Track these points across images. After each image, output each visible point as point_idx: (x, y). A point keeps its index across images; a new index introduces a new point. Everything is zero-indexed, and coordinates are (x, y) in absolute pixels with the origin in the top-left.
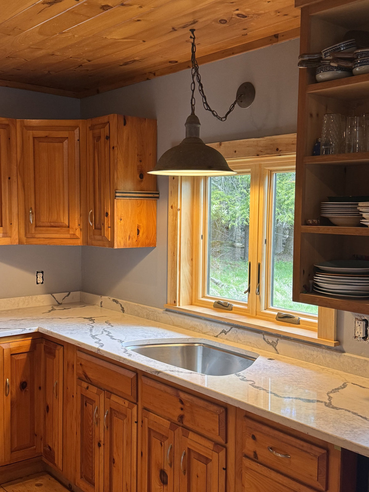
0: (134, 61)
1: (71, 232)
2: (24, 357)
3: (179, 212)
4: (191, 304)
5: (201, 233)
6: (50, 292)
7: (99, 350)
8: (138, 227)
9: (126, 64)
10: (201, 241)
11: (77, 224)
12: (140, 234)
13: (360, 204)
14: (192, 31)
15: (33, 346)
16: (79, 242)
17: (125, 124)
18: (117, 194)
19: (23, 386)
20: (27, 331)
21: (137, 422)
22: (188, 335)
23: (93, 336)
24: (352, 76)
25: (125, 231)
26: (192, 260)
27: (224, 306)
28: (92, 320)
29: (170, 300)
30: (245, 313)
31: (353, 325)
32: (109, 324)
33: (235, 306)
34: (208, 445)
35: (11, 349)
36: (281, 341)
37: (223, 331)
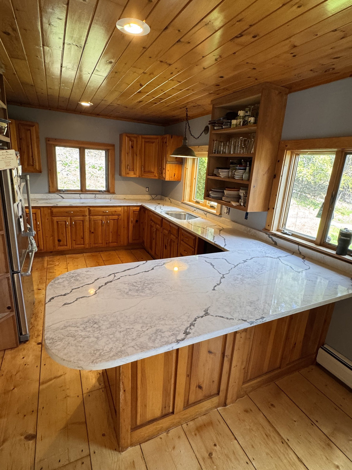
0: (175, 116)
1: (154, 174)
2: (137, 212)
3: (187, 169)
4: (190, 201)
5: (194, 177)
6: (151, 195)
7: (154, 211)
8: (175, 174)
9: (173, 117)
10: (194, 180)
11: (156, 172)
12: (175, 176)
13: (220, 170)
14: (187, 109)
15: (140, 209)
16: (157, 178)
17: (172, 138)
18: (167, 162)
19: (137, 221)
20: (138, 205)
21: (162, 232)
22: (184, 210)
23: (155, 208)
24: (223, 129)
25: (170, 175)
26: (191, 186)
27: (197, 202)
28: (159, 204)
29: (183, 199)
30: (202, 205)
31: (225, 209)
32: (163, 205)
33: (201, 202)
34: (175, 238)
35: (133, 210)
36: (208, 213)
37: (195, 210)
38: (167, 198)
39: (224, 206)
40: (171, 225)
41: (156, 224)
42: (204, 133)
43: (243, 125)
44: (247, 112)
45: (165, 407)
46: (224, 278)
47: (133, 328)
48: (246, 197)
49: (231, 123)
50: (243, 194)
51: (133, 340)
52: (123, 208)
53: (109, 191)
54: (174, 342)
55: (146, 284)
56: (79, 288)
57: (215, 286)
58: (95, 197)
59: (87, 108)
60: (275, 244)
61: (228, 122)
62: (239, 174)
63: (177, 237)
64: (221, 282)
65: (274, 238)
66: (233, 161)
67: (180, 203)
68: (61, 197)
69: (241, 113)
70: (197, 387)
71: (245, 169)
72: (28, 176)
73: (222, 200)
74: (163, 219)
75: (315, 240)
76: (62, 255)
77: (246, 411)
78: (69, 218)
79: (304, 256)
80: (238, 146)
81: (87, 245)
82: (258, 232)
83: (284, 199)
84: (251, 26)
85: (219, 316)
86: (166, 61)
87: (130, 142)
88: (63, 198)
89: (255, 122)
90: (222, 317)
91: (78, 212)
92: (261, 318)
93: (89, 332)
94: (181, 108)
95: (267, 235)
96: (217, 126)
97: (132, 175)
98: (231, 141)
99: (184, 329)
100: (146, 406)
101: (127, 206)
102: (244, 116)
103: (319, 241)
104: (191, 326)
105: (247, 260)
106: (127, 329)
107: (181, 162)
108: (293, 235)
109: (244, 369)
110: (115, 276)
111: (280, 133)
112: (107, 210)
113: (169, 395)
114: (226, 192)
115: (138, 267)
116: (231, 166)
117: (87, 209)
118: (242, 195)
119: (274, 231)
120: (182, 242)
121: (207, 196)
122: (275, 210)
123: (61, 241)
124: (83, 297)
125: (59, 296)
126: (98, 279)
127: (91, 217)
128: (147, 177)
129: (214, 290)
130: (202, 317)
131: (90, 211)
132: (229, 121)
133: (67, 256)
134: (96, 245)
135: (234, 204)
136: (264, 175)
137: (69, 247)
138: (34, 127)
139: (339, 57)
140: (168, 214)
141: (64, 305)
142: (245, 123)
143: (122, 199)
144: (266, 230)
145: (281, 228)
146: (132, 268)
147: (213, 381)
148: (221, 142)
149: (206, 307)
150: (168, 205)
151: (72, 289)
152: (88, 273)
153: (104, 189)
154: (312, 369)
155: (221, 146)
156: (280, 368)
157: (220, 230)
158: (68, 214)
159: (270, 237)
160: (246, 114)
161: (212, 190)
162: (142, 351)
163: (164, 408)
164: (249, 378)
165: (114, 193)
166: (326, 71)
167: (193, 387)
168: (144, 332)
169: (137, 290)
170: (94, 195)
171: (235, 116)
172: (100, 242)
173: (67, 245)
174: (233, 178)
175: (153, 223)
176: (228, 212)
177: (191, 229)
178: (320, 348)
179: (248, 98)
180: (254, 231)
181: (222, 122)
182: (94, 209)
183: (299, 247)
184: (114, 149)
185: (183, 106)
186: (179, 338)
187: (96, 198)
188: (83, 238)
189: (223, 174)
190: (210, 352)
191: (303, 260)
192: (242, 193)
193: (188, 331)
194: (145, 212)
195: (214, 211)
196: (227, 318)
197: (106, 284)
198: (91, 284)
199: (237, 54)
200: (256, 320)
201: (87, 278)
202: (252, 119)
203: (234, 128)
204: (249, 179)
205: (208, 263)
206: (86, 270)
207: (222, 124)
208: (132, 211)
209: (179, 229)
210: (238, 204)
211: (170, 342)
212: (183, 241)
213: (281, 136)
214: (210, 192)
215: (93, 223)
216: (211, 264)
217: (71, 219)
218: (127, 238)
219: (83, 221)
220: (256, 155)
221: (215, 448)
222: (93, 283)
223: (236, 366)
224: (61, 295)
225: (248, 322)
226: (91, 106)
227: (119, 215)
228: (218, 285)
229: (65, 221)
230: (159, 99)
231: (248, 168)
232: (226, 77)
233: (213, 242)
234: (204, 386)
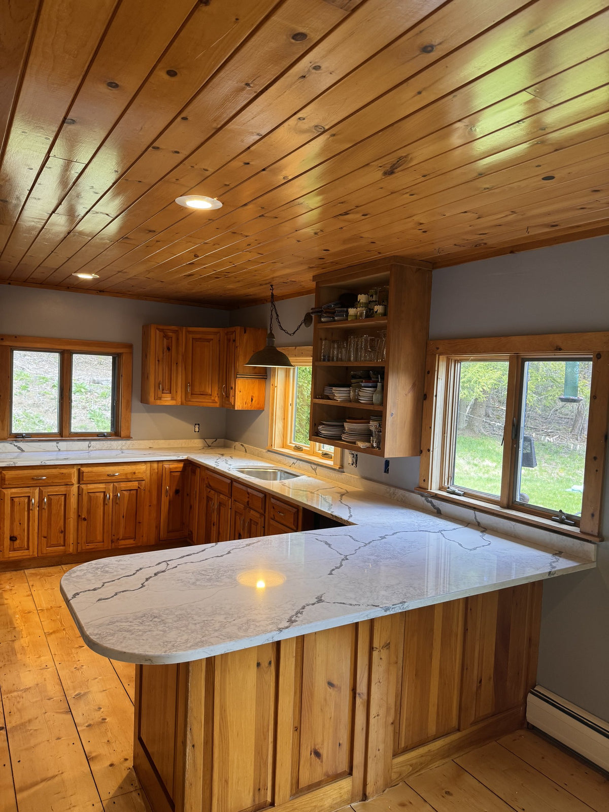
0: (252, 295)
1: (212, 399)
2: (178, 474)
3: (276, 388)
4: (283, 447)
5: (290, 402)
6: (203, 438)
7: (215, 468)
8: (252, 397)
10: (290, 407)
11: (216, 394)
12: (253, 401)
13: (334, 388)
14: (272, 286)
15: (184, 467)
16: (217, 405)
17: (245, 332)
18: (238, 376)
19: (177, 492)
20: (180, 458)
21: (231, 509)
22: (274, 464)
23: (216, 462)
24: (335, 321)
25: (243, 399)
26: (285, 419)
27: (298, 449)
28: (223, 455)
29: (269, 444)
30: (307, 453)
31: (349, 458)
32: (231, 457)
33: (304, 448)
34: (258, 515)
35: (170, 469)
36: (319, 468)
37: (294, 463)
38: (237, 444)
39: (347, 451)
40: (250, 490)
41: (220, 493)
42: (304, 324)
43: (367, 316)
44: (372, 296)
45: (259, 789)
46: (347, 559)
47: (213, 620)
48: (381, 432)
49: (347, 312)
50: (376, 428)
51: (216, 631)
52: (149, 465)
53: (118, 432)
54: (275, 630)
55: (222, 572)
56: (114, 581)
57: (333, 570)
58: (89, 447)
60: (438, 513)
61: (343, 311)
62: (366, 394)
63: (262, 511)
64: (341, 565)
65: (436, 502)
66: (355, 373)
67: (265, 451)
68: (19, 448)
69: (362, 298)
70: (313, 753)
71: (375, 387)
73: (341, 440)
74: (233, 480)
75: (499, 499)
76: (16, 571)
77: (403, 805)
78: (37, 490)
79: (486, 529)
80: (361, 348)
81: (71, 545)
82: (407, 494)
83: (445, 433)
84: (357, 207)
85: (338, 603)
86: (242, 232)
87: (165, 339)
88: (23, 451)
89: (385, 314)
90: (344, 603)
91: (55, 477)
92: (401, 603)
93: (149, 626)
94: (261, 285)
95: (423, 499)
96: (325, 317)
97: (167, 400)
98: (349, 340)
99: (288, 617)
100: (227, 782)
101: (158, 462)
102: (368, 302)
103: (505, 502)
104: (297, 614)
105: (387, 535)
106: (204, 621)
107: (264, 376)
108: (465, 494)
109: (392, 723)
110: (168, 564)
111: (427, 329)
112: (117, 471)
114: (347, 426)
115: (203, 551)
116: (353, 381)
117: (74, 471)
118: (373, 428)
119: (434, 488)
120: (272, 522)
121: (315, 435)
122: (431, 452)
123: (16, 539)
124: (125, 591)
125: (86, 591)
126: (141, 569)
127: (83, 486)
128: (198, 404)
129: (331, 574)
130: (313, 604)
131: (80, 474)
132: (345, 309)
134: (91, 546)
135: (361, 445)
136: (406, 395)
137: (33, 552)
140: (242, 472)
141: (98, 600)
142: (370, 314)
143: (145, 449)
144: (422, 489)
145: (446, 484)
146: (194, 554)
147: (340, 744)
148: (334, 342)
149: (319, 594)
150: (241, 457)
151: (104, 583)
153: (108, 430)
155: (334, 348)
156: (459, 730)
157: (342, 495)
158: (35, 482)
159: (428, 501)
160: (371, 299)
161: (324, 424)
162: (230, 641)
163: (257, 792)
164: (403, 745)
165: (128, 438)
167: (306, 753)
168: (230, 622)
169: (210, 580)
170: (87, 443)
171: (353, 303)
172: (99, 538)
173: (28, 549)
174: (357, 401)
175: (213, 492)
176: (355, 462)
177: (290, 494)
178: (529, 693)
179: (372, 276)
180: (401, 492)
181: (333, 311)
182: (89, 469)
183: (475, 513)
184: (132, 353)
185: (266, 282)
186: (281, 626)
187: (91, 448)
188: (64, 532)
189: (340, 395)
190: (330, 684)
191: (481, 534)
192: (373, 425)
193: (293, 619)
194: (194, 472)
195: (330, 463)
196: (351, 605)
197: (156, 574)
198: (131, 575)
200: (393, 605)
201: (123, 569)
202: (379, 309)
203: (352, 321)
204: (383, 402)
205: (321, 541)
207: (334, 313)
208: (168, 473)
209: (267, 496)
210: (367, 444)
211: (269, 630)
212: (274, 519)
213: (428, 333)
214: (320, 427)
215: (85, 498)
216: (326, 543)
217: (41, 493)
218: (156, 527)
219: (65, 495)
220: (391, 365)
222: (134, 574)
223: (378, 715)
224: (89, 590)
225: (381, 608)
226: (94, 279)
227: (140, 480)
228: (337, 568)
229: (29, 497)
230: (224, 272)
231: (379, 384)
232: (332, 250)
233: (330, 512)
234: (324, 752)
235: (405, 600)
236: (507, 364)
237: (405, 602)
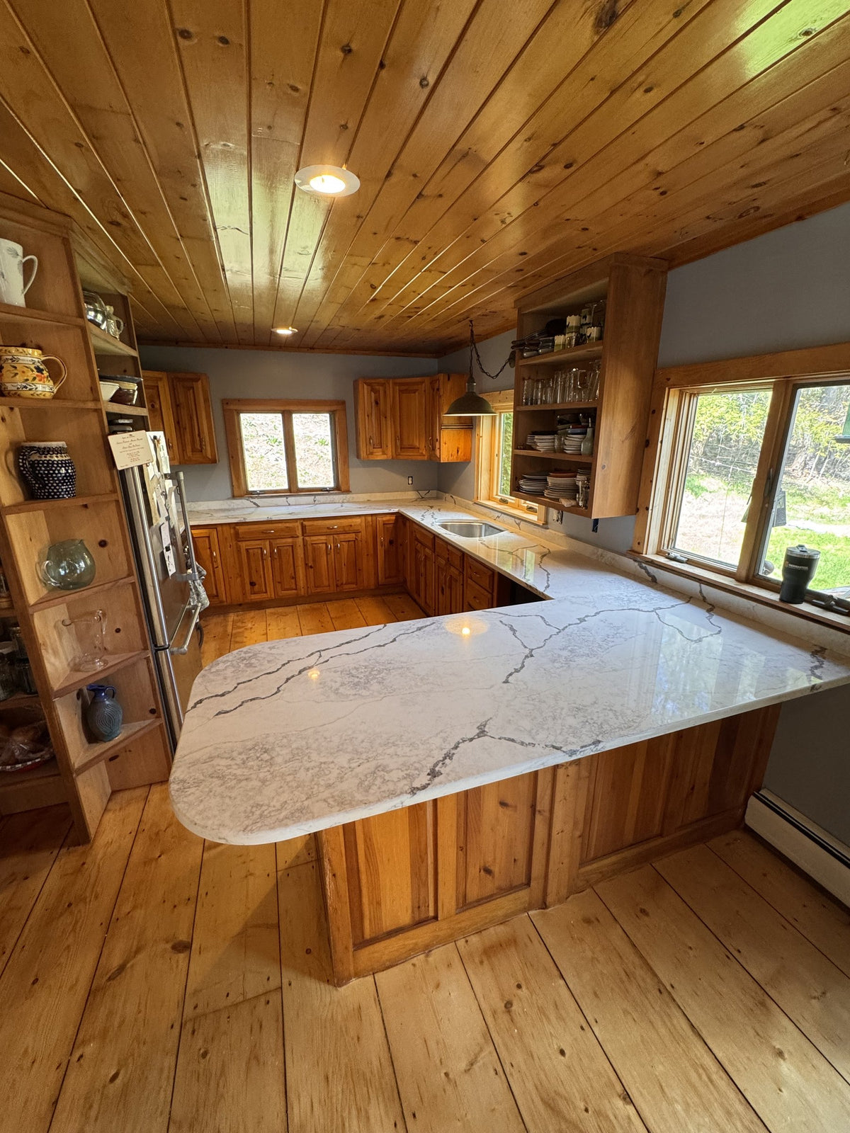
0: (453, 337)
1: (420, 451)
2: (391, 526)
3: (481, 439)
4: (489, 500)
5: (496, 452)
6: (417, 490)
7: (420, 522)
8: (458, 448)
9: (450, 338)
10: (496, 458)
11: (423, 447)
12: (459, 453)
13: (536, 437)
14: (471, 321)
15: (396, 520)
16: (426, 458)
17: (449, 379)
18: (443, 428)
19: (391, 542)
20: (392, 511)
21: (435, 562)
22: (479, 517)
23: (423, 516)
24: (539, 354)
25: (448, 452)
26: (491, 470)
27: (504, 501)
28: (432, 507)
29: (475, 496)
30: (513, 507)
31: (554, 514)
32: (439, 510)
33: (509, 501)
34: (457, 572)
35: (383, 521)
36: (522, 522)
37: (498, 517)
38: (447, 495)
39: (551, 509)
40: (450, 548)
41: (425, 546)
42: (508, 364)
43: (577, 343)
44: (585, 317)
45: (419, 907)
46: (532, 656)
47: (333, 762)
48: (589, 488)
49: (553, 341)
50: (583, 484)
51: (329, 786)
52: (363, 518)
53: (340, 487)
54: (406, 793)
55: (375, 672)
56: (251, 680)
57: (511, 675)
58: (315, 501)
59: (287, 338)
60: (653, 582)
61: (549, 341)
62: (573, 443)
63: (461, 570)
64: (523, 666)
65: (651, 569)
66: (562, 417)
67: (471, 503)
68: (255, 504)
69: (572, 321)
70: (482, 871)
71: (585, 433)
72: (181, 474)
73: (543, 495)
74: (435, 537)
75: (735, 570)
76: (259, 610)
77: (588, 921)
78: (267, 543)
79: (713, 606)
80: (570, 386)
81: (303, 590)
82: (618, 557)
83: (669, 488)
84: (555, 145)
85: (505, 739)
86: (407, 236)
87: (372, 393)
88: (258, 506)
89: (600, 338)
90: (513, 740)
91: (282, 530)
92: (594, 743)
93: (251, 768)
94: (459, 322)
95: (636, 564)
96: (528, 351)
97: (379, 456)
98: (555, 377)
99: (430, 765)
100: (379, 903)
101: (372, 515)
102: (579, 325)
103: (743, 574)
104: (445, 758)
105: (587, 616)
106: (321, 763)
107: (470, 426)
108: (689, 562)
109: (580, 837)
110: (320, 656)
111: (654, 353)
112: (335, 525)
113: (426, 884)
114: (550, 480)
115: (366, 636)
116: (560, 427)
117: (298, 524)
118: (580, 484)
119: (651, 555)
120: (469, 580)
121: (516, 489)
122: (650, 511)
123: (255, 585)
124: (254, 699)
125: (212, 697)
126: (289, 662)
127: (307, 538)
128: (406, 457)
129: (506, 682)
130: (471, 740)
131: (303, 527)
132: (551, 338)
133: (268, 611)
134: (319, 590)
135: (566, 503)
136: (623, 442)
137: (270, 594)
138: (200, 382)
139: (765, 183)
140: (445, 527)
141: (217, 715)
142: (581, 340)
143: (363, 502)
144: (635, 554)
145: (665, 548)
146: (355, 640)
147: (515, 860)
148: (538, 381)
149: (483, 720)
150: (448, 510)
151: (238, 684)
152: (273, 651)
153: (332, 485)
154: (736, 840)
155: (538, 388)
156: (661, 835)
157: (543, 556)
158: (265, 535)
159: (641, 567)
160: (583, 321)
161: (525, 478)
162: (340, 811)
163: (416, 909)
164: (592, 854)
165: (348, 492)
166: (741, 216)
167: (474, 871)
168: (352, 769)
169: (356, 684)
170: (313, 497)
171: (561, 328)
172: (326, 583)
173: (266, 592)
174: (562, 451)
175: (419, 545)
176: (561, 519)
178: (752, 797)
179: (585, 289)
180: (610, 554)
181: (538, 342)
182: (311, 523)
183: (700, 586)
184: (345, 410)
185: (464, 316)
186: (417, 784)
187: (316, 502)
188: (294, 578)
189: (543, 445)
190: (503, 804)
191: (707, 615)
192: (580, 480)
193: (437, 769)
194: (405, 524)
195: (533, 518)
196: (522, 743)
197: (300, 672)
198: (273, 672)
199: (541, 204)
200: (582, 747)
201: (269, 662)
202: (593, 332)
203: (559, 352)
204: (593, 452)
205: (506, 625)
206: (269, 646)
207: (537, 345)
208: (381, 524)
209: (463, 556)
210: (573, 503)
211: (398, 792)
212: (471, 578)
213: (656, 361)
214: (521, 482)
215: (310, 548)
216: (512, 629)
217: (271, 544)
218: (375, 574)
219: (292, 546)
220: (605, 404)
221: (519, 992)
222: (278, 670)
223: (562, 831)
224: (216, 696)
225: (564, 752)
226: (294, 335)
227: (357, 532)
228: (517, 671)
229: (261, 548)
230: (412, 308)
231: (589, 430)
232: (532, 254)
233: (524, 580)
234: (496, 870)
235: (600, 738)
236: (770, 394)
237: (599, 742)
